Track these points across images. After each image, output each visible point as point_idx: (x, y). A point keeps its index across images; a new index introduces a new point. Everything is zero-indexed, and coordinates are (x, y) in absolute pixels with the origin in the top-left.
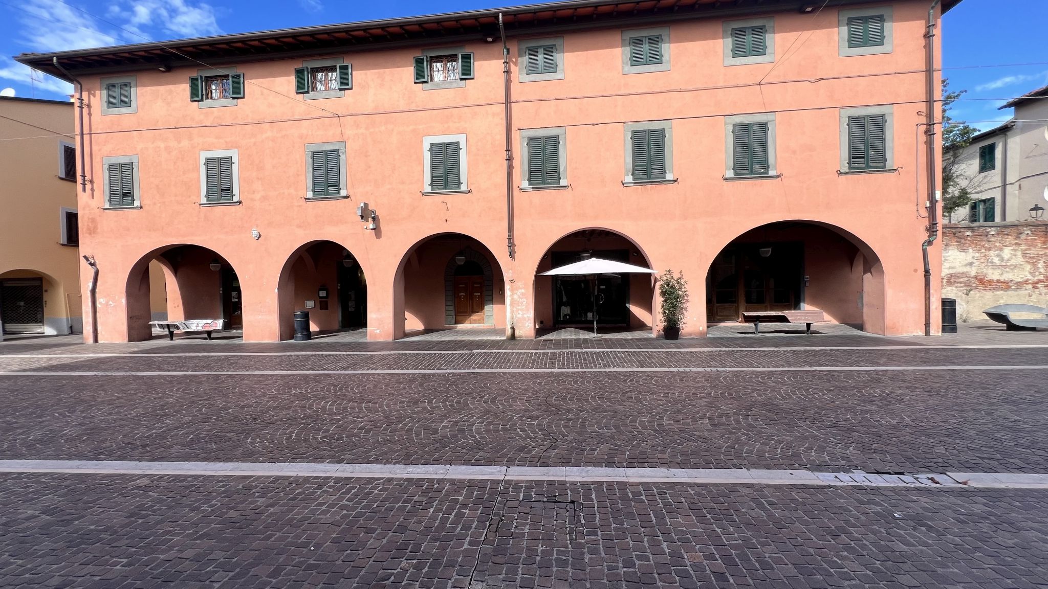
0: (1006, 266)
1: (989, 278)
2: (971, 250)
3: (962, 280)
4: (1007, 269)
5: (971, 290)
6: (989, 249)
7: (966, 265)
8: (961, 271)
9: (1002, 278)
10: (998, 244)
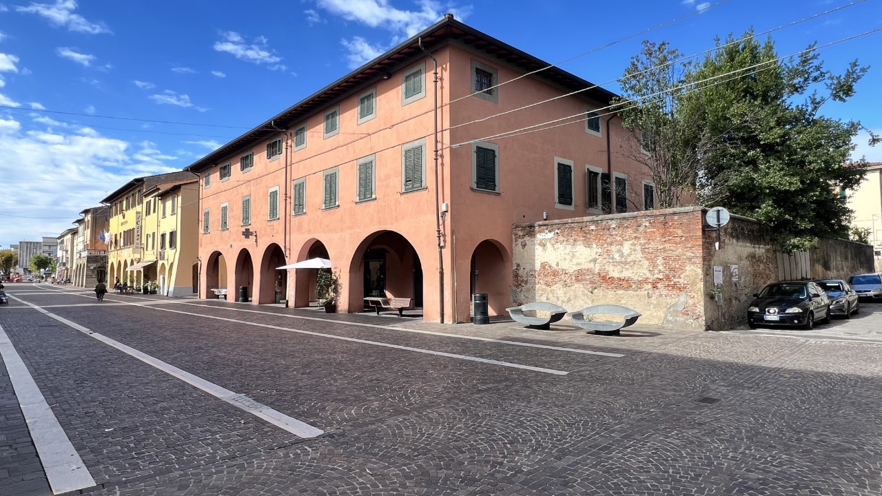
0: (626, 263)
1: (610, 276)
2: (594, 246)
3: (587, 277)
4: (627, 266)
5: (595, 288)
6: (611, 244)
7: (590, 261)
8: (586, 268)
9: (622, 276)
10: (618, 238)
